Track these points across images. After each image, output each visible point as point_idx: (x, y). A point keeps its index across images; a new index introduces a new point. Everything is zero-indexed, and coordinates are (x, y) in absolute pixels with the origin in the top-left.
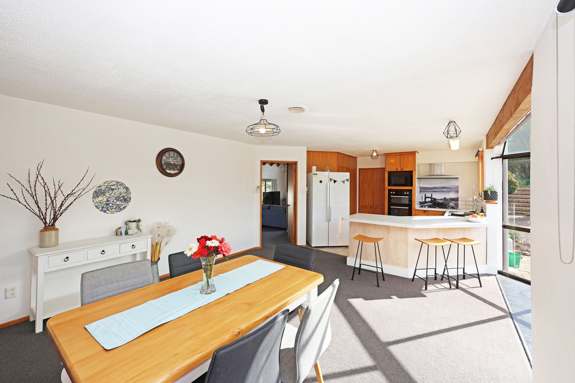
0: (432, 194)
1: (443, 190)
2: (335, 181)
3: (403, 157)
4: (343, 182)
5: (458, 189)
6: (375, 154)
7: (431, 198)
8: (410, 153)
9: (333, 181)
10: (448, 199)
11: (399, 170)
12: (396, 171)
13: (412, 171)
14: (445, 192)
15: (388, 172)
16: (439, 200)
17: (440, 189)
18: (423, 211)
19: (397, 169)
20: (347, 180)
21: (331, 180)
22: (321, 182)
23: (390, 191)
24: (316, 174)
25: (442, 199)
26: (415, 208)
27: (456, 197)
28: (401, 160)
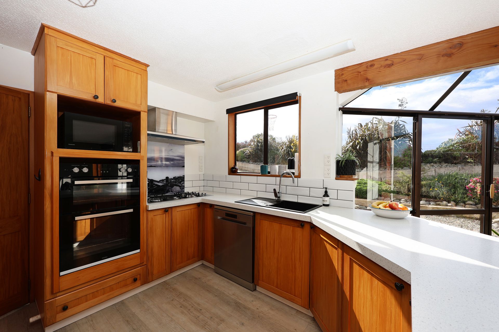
3: (114, 66)
5: (184, 162)
10: (172, 179)
11: (101, 101)
14: (167, 166)
18: (161, 211)
19: (95, 97)
23: (66, 162)
25: (163, 180)
26: (147, 207)
27: (182, 176)
28: (107, 73)
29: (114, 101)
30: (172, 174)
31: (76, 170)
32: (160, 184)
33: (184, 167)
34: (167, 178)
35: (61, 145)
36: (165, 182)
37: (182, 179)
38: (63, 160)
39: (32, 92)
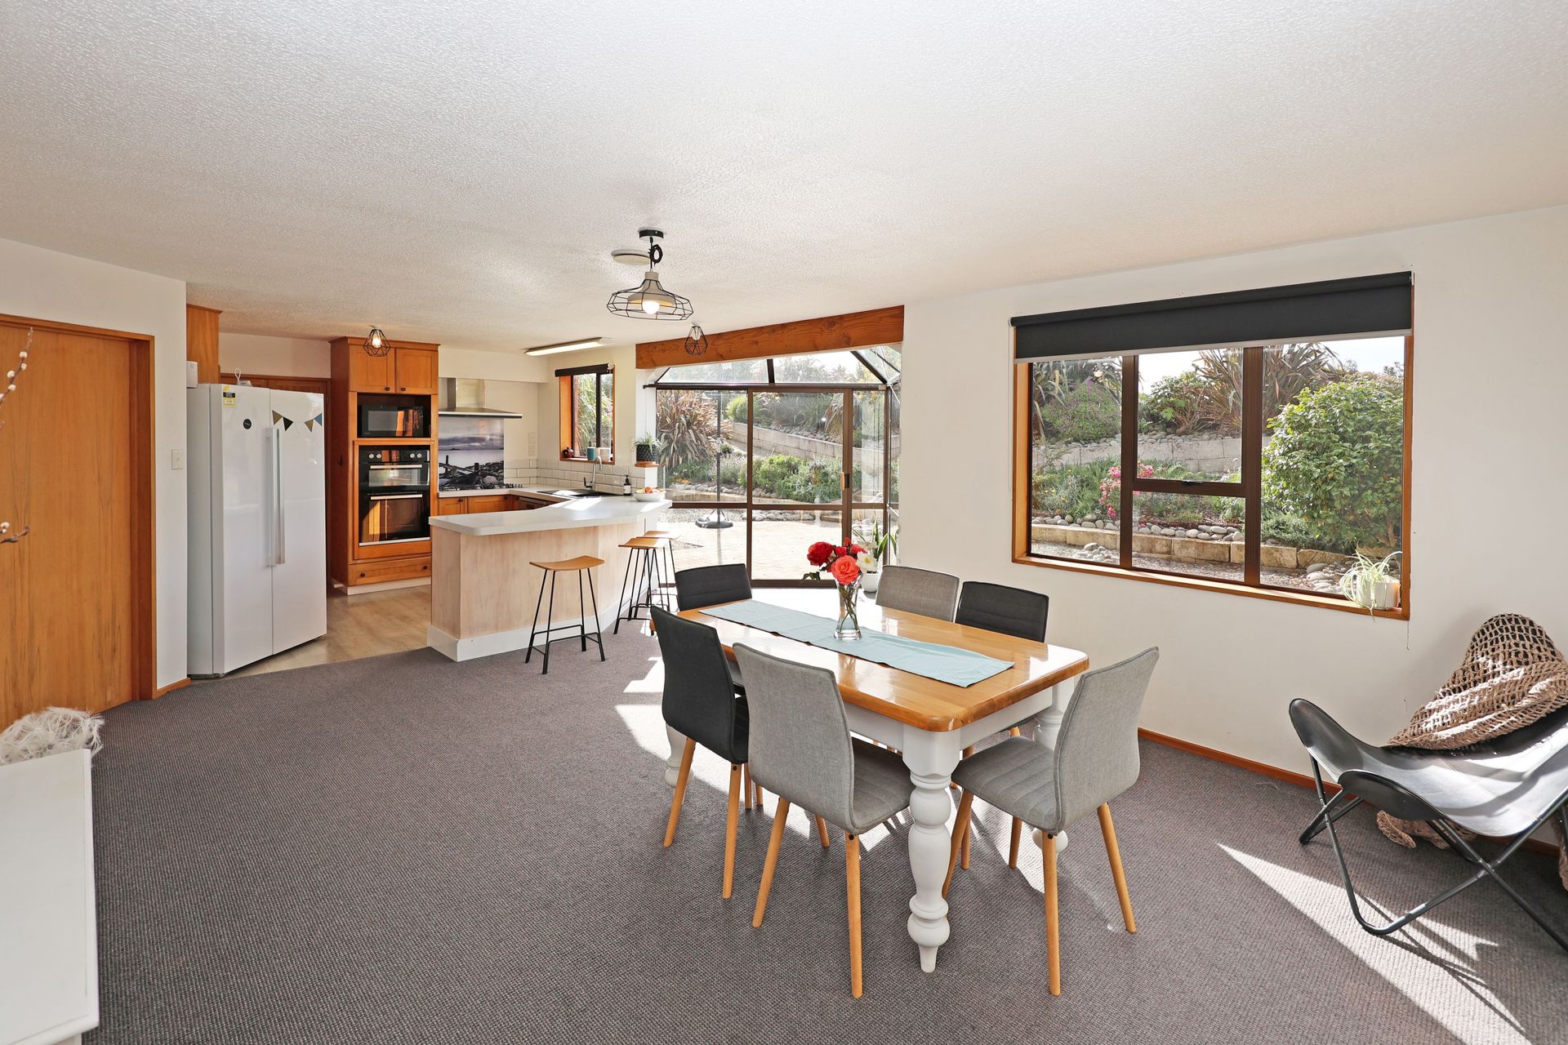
0: (447, 457)
1: (473, 444)
2: (288, 423)
3: (404, 355)
4: (309, 424)
5: (503, 443)
6: (377, 342)
7: (446, 465)
8: (424, 347)
9: (281, 421)
10: (484, 466)
11: (392, 391)
12: (386, 392)
13: (429, 396)
14: (477, 449)
15: (359, 394)
16: (464, 469)
17: (464, 443)
18: (454, 501)
19: (387, 389)
20: (318, 419)
21: (276, 417)
22: (247, 424)
23: (364, 449)
24: (233, 395)
25: (470, 467)
26: (438, 494)
27: (499, 461)
28: (398, 363)
29: (403, 389)
30: (484, 459)
31: (371, 456)
32: (466, 473)
33: (503, 449)
34: (477, 465)
35: (360, 435)
36: (473, 470)
37: (500, 466)
38: (361, 448)
39: (329, 379)
